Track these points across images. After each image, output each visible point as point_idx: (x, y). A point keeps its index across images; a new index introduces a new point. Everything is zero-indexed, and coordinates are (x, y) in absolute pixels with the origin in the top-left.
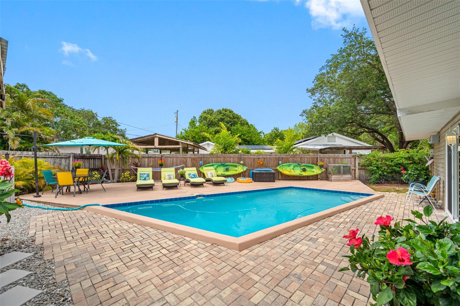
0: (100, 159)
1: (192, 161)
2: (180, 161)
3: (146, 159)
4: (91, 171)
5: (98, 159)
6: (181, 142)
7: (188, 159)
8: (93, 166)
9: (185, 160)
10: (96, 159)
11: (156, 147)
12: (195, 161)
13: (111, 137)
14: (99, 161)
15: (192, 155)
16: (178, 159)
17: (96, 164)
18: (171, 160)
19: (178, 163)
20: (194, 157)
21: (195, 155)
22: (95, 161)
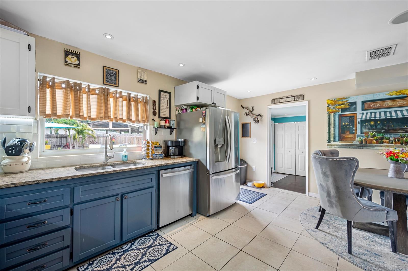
0: (66, 138)
1: (137, 140)
2: (128, 140)
3: (102, 138)
4: (58, 147)
5: (63, 138)
6: (130, 126)
7: (134, 138)
8: (60, 143)
9: (131, 139)
10: (62, 138)
11: (111, 129)
12: (139, 140)
13: (72, 121)
14: (65, 139)
15: (137, 135)
16: (126, 138)
17: (62, 141)
18: (121, 139)
19: (126, 141)
20: (139, 136)
21: (139, 135)
22: (61, 140)
